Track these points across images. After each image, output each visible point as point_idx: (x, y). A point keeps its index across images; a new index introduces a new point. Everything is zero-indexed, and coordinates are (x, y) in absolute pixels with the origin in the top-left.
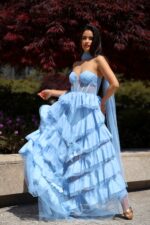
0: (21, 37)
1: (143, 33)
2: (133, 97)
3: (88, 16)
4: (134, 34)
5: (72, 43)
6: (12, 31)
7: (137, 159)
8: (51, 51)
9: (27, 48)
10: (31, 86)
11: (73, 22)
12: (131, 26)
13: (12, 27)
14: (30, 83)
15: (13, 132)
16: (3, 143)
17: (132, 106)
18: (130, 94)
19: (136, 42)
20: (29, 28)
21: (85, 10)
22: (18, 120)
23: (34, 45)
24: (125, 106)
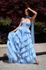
0: (6, 10)
1: (42, 8)
2: (38, 26)
3: (26, 3)
4: (40, 9)
5: (21, 12)
6: (3, 8)
7: (40, 46)
8: (15, 14)
9: (8, 13)
10: (8, 22)
11: (22, 5)
12: (39, 6)
13: (3, 7)
14: (8, 21)
15: (4, 38)
16: (1, 41)
17: (38, 28)
18: (38, 25)
19: (40, 11)
20: (9, 7)
21: (25, 1)
22: (5, 34)
23: (10, 12)
24: (36, 28)
